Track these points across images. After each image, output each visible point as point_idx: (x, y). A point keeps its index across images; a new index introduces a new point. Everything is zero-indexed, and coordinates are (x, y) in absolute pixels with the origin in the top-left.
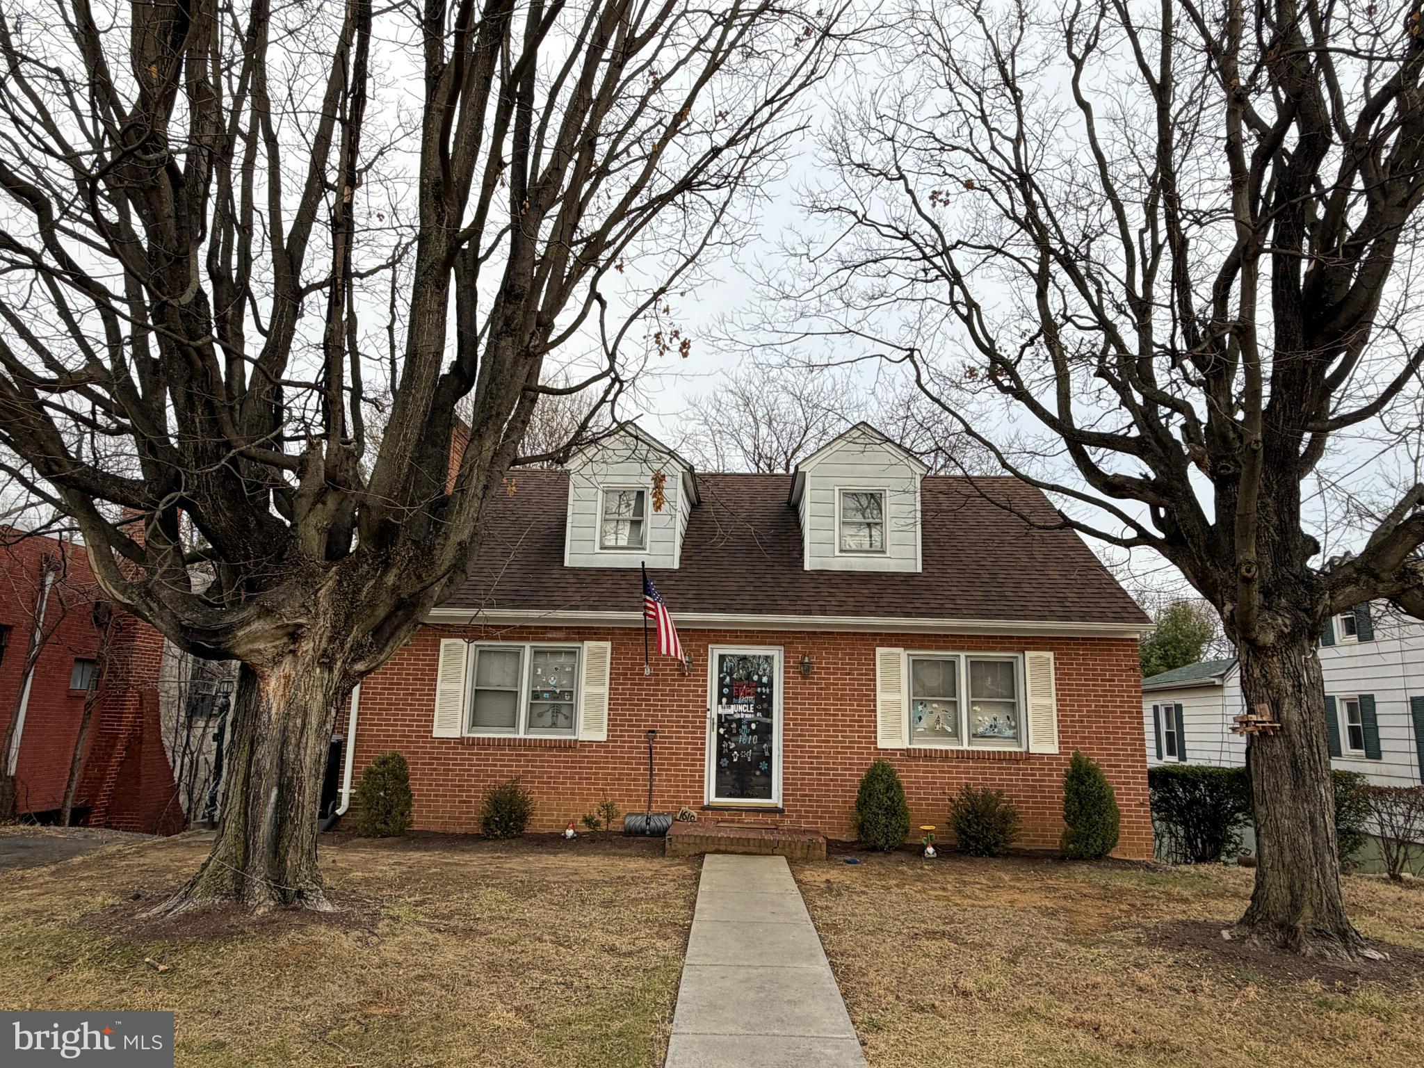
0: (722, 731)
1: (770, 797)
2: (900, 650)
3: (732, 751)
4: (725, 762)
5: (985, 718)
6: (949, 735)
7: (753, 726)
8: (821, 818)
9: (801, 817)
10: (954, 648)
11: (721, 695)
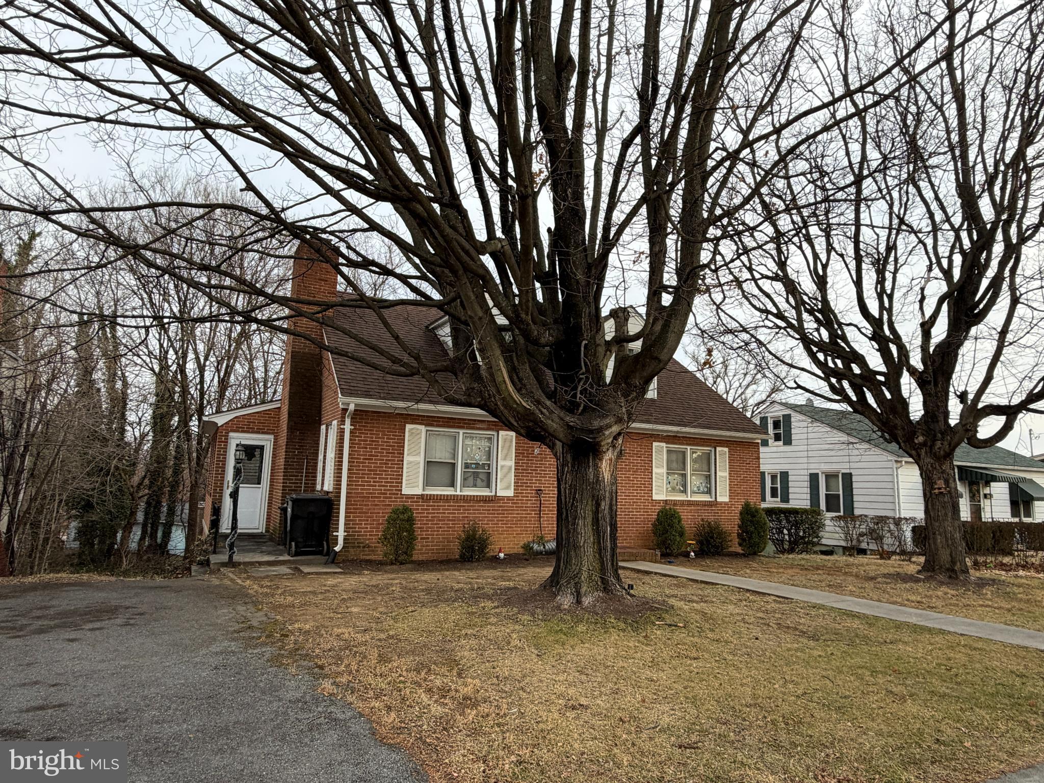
6: (682, 492)
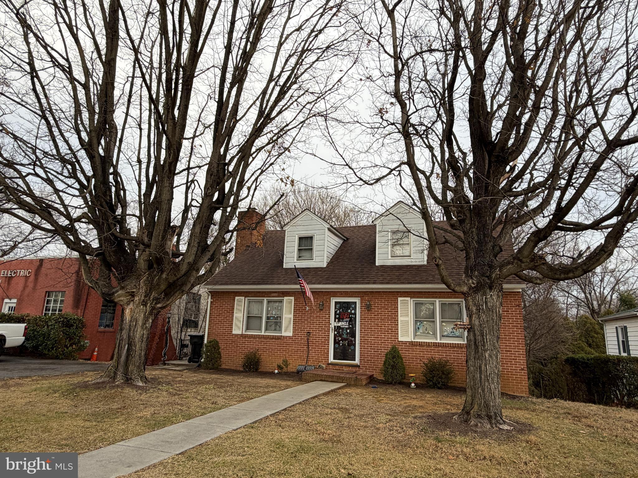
0: (336, 333)
1: (355, 360)
2: (409, 299)
3: (340, 341)
4: (337, 346)
5: (448, 328)
7: (348, 331)
8: (375, 370)
9: (366, 369)
10: (433, 297)
11: (335, 318)
